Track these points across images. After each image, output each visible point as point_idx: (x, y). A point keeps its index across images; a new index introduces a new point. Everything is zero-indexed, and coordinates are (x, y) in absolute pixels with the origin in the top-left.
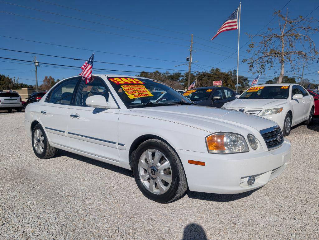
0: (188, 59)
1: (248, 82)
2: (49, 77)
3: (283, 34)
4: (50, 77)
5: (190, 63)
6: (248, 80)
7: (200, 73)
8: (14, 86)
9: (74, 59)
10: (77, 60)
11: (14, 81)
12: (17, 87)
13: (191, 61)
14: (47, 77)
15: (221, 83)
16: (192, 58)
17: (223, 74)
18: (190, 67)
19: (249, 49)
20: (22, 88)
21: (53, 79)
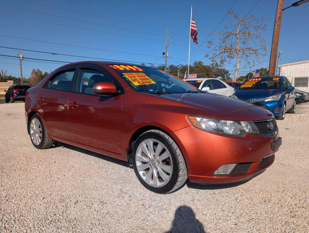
0: (164, 54)
1: (229, 75)
2: (36, 70)
3: (238, 32)
4: (38, 70)
5: (166, 57)
6: (230, 72)
7: (182, 66)
8: (2, 79)
9: (52, 54)
10: (55, 54)
11: (3, 74)
12: (5, 80)
13: (167, 56)
14: (35, 69)
15: (196, 76)
16: (168, 53)
17: (205, 67)
18: (166, 61)
19: (209, 45)
20: (8, 81)
21: (41, 72)
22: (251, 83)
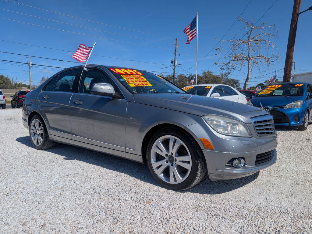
22: (269, 90)
